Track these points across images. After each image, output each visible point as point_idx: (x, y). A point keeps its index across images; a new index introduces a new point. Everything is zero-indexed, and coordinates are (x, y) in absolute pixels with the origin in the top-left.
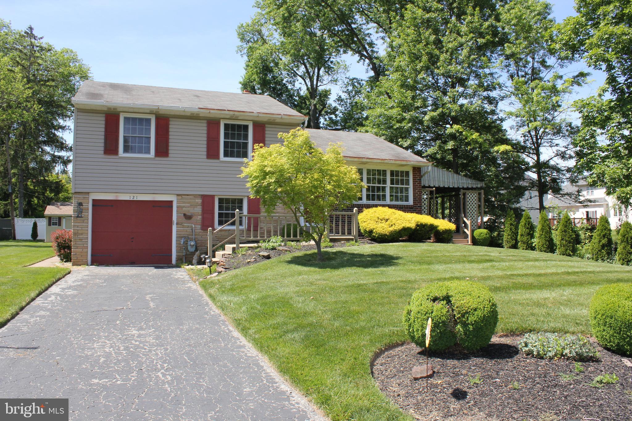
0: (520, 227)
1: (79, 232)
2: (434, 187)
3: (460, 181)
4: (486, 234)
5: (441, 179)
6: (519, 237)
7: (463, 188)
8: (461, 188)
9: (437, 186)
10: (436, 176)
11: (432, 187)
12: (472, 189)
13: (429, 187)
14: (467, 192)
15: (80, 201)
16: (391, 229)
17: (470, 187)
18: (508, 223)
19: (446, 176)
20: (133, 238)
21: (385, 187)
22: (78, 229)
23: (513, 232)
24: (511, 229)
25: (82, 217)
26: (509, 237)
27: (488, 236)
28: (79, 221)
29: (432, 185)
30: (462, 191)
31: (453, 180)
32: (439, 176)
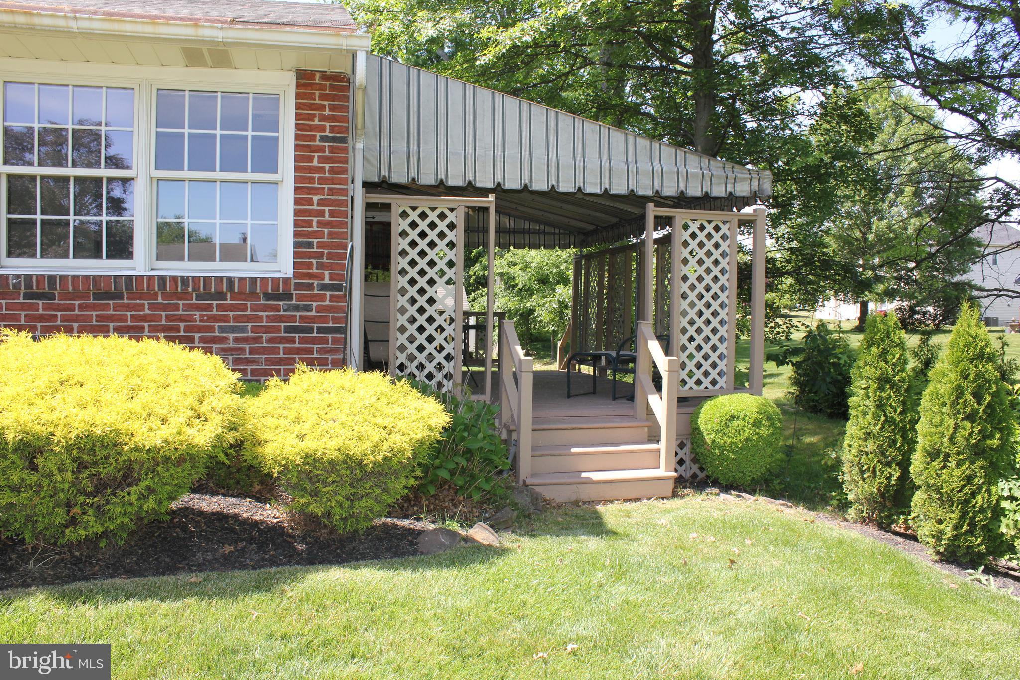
0: (925, 402)
2: (498, 190)
3: (645, 166)
4: (757, 424)
6: (917, 461)
7: (659, 200)
8: (646, 199)
9: (512, 183)
11: (484, 192)
12: (707, 201)
13: (470, 189)
14: (681, 216)
17: (695, 191)
18: (869, 371)
23: (888, 421)
24: (880, 406)
26: (870, 446)
27: (764, 431)
29: (485, 181)
30: (652, 211)
31: (605, 157)
32: (526, 141)
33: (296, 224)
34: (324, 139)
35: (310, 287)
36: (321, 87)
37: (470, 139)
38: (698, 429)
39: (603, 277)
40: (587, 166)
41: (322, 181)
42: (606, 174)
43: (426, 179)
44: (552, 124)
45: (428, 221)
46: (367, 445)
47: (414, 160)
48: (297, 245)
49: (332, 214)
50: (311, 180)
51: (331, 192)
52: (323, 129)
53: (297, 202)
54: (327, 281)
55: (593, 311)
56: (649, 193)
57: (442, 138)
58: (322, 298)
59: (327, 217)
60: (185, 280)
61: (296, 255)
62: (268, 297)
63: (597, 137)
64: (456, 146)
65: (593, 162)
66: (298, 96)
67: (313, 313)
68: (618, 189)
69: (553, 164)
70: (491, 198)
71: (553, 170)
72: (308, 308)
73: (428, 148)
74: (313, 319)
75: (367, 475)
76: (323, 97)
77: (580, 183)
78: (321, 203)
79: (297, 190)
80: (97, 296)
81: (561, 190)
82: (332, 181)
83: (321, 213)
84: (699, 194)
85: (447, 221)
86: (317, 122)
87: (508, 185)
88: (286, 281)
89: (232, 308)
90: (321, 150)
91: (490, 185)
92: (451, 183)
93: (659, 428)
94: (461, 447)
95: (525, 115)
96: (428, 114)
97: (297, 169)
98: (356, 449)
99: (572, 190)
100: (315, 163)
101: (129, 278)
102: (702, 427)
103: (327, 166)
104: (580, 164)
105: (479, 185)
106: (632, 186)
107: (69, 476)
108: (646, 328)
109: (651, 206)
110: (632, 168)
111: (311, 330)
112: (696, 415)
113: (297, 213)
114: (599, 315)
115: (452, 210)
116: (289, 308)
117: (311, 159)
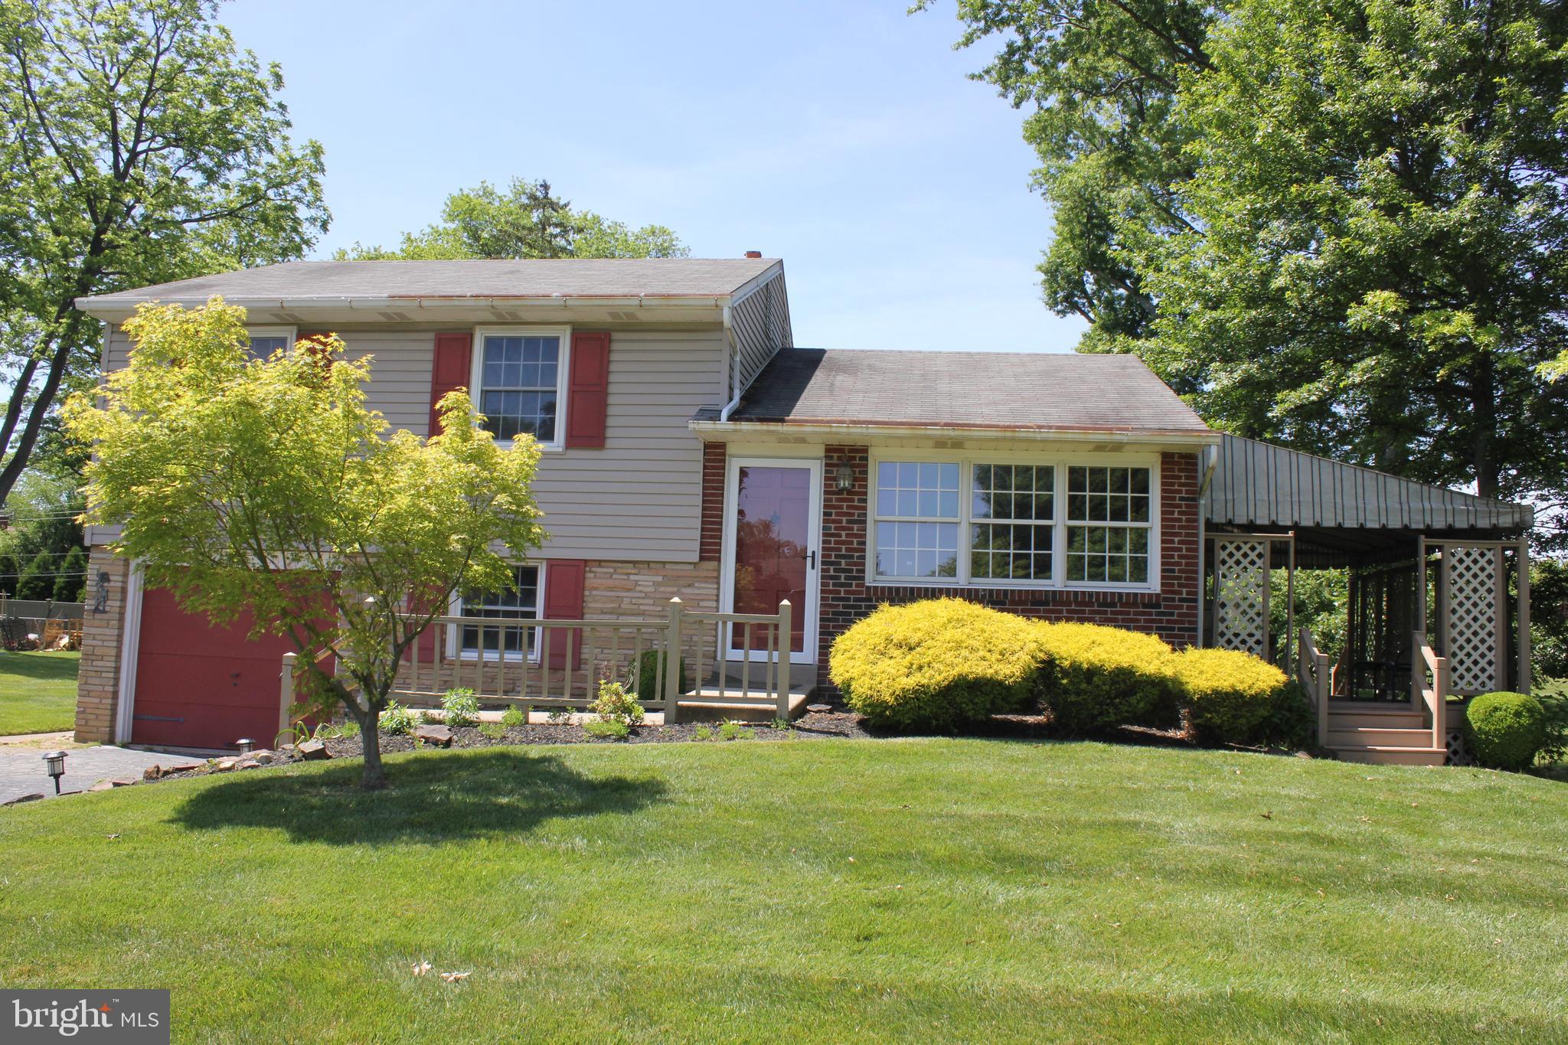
1: (98, 651)
2: (1296, 527)
3: (1416, 505)
5: (1328, 497)
7: (1429, 532)
8: (1419, 531)
9: (1307, 522)
10: (1306, 484)
11: (1285, 529)
12: (1472, 533)
13: (1274, 527)
14: (1449, 544)
15: (104, 569)
16: (910, 682)
17: (1461, 523)
19: (1348, 485)
20: (237, 676)
21: (1049, 529)
22: (95, 643)
25: (104, 612)
28: (97, 623)
29: (1285, 521)
30: (1423, 542)
31: (1382, 499)
32: (1317, 489)
33: (1163, 557)
34: (1181, 499)
35: (1173, 600)
36: (1178, 463)
37: (1272, 488)
38: (1467, 719)
39: (1382, 601)
40: (1368, 507)
41: (1181, 527)
42: (1383, 513)
43: (1241, 519)
44: (1337, 474)
45: (1242, 552)
46: (1246, 686)
47: (1230, 505)
48: (1163, 571)
49: (1188, 550)
50: (1173, 527)
51: (1187, 535)
52: (1180, 492)
53: (1163, 541)
54: (1184, 596)
55: (1371, 643)
56: (1421, 526)
57: (1251, 488)
58: (1181, 607)
59: (1184, 552)
60: (1090, 594)
61: (1163, 578)
62: (1145, 606)
63: (1374, 483)
64: (1262, 494)
65: (1372, 505)
66: (1163, 470)
67: (1175, 618)
68: (1395, 523)
69: (1339, 506)
70: (1291, 534)
71: (1339, 511)
72: (1172, 614)
73: (1240, 496)
74: (1175, 622)
75: (1245, 704)
76: (1181, 470)
77: (1361, 521)
78: (1180, 542)
79: (1163, 534)
80: (1033, 604)
81: (1346, 526)
82: (1187, 527)
83: (1180, 550)
84: (1465, 526)
85: (1256, 552)
86: (1176, 487)
87: (1304, 523)
88: (1157, 595)
89: (1121, 613)
90: (1179, 506)
91: (1289, 523)
92: (1259, 522)
93: (1431, 715)
94: (1286, 705)
95: (1316, 467)
96: (1239, 470)
97: (1163, 520)
98: (1240, 687)
99: (1355, 526)
100: (1176, 515)
101: (1054, 592)
102: (1470, 718)
103: (1184, 518)
104: (1361, 505)
105: (1281, 523)
106: (1406, 521)
107: (1107, 687)
108: (1419, 636)
109: (1422, 537)
110: (1405, 507)
111: (1173, 629)
112: (1466, 710)
113: (1163, 549)
114: (1377, 648)
115: (1260, 543)
116: (1158, 614)
117: (1172, 513)
